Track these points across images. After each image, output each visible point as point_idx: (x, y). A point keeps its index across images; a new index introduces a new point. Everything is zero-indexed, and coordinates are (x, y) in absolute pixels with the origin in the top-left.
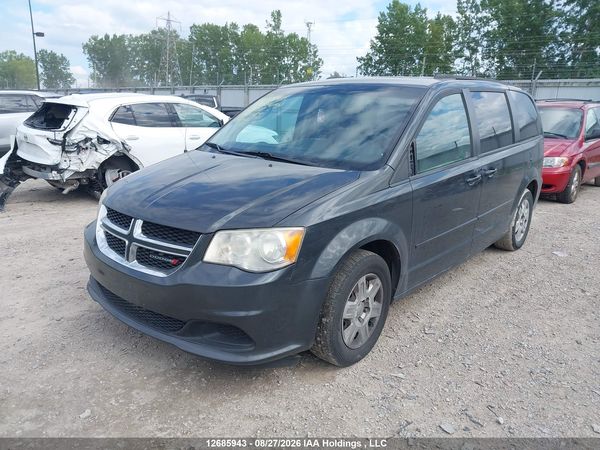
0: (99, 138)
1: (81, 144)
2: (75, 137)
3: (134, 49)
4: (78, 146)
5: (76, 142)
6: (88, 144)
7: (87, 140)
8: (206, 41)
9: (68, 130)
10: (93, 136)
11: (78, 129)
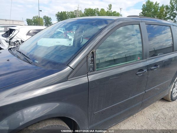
0: (21, 41)
1: (15, 43)
2: (14, 40)
3: (68, 16)
4: (14, 43)
5: (14, 42)
6: (18, 43)
7: (17, 41)
8: (89, 13)
9: (11, 37)
10: (20, 40)
11: (15, 37)
